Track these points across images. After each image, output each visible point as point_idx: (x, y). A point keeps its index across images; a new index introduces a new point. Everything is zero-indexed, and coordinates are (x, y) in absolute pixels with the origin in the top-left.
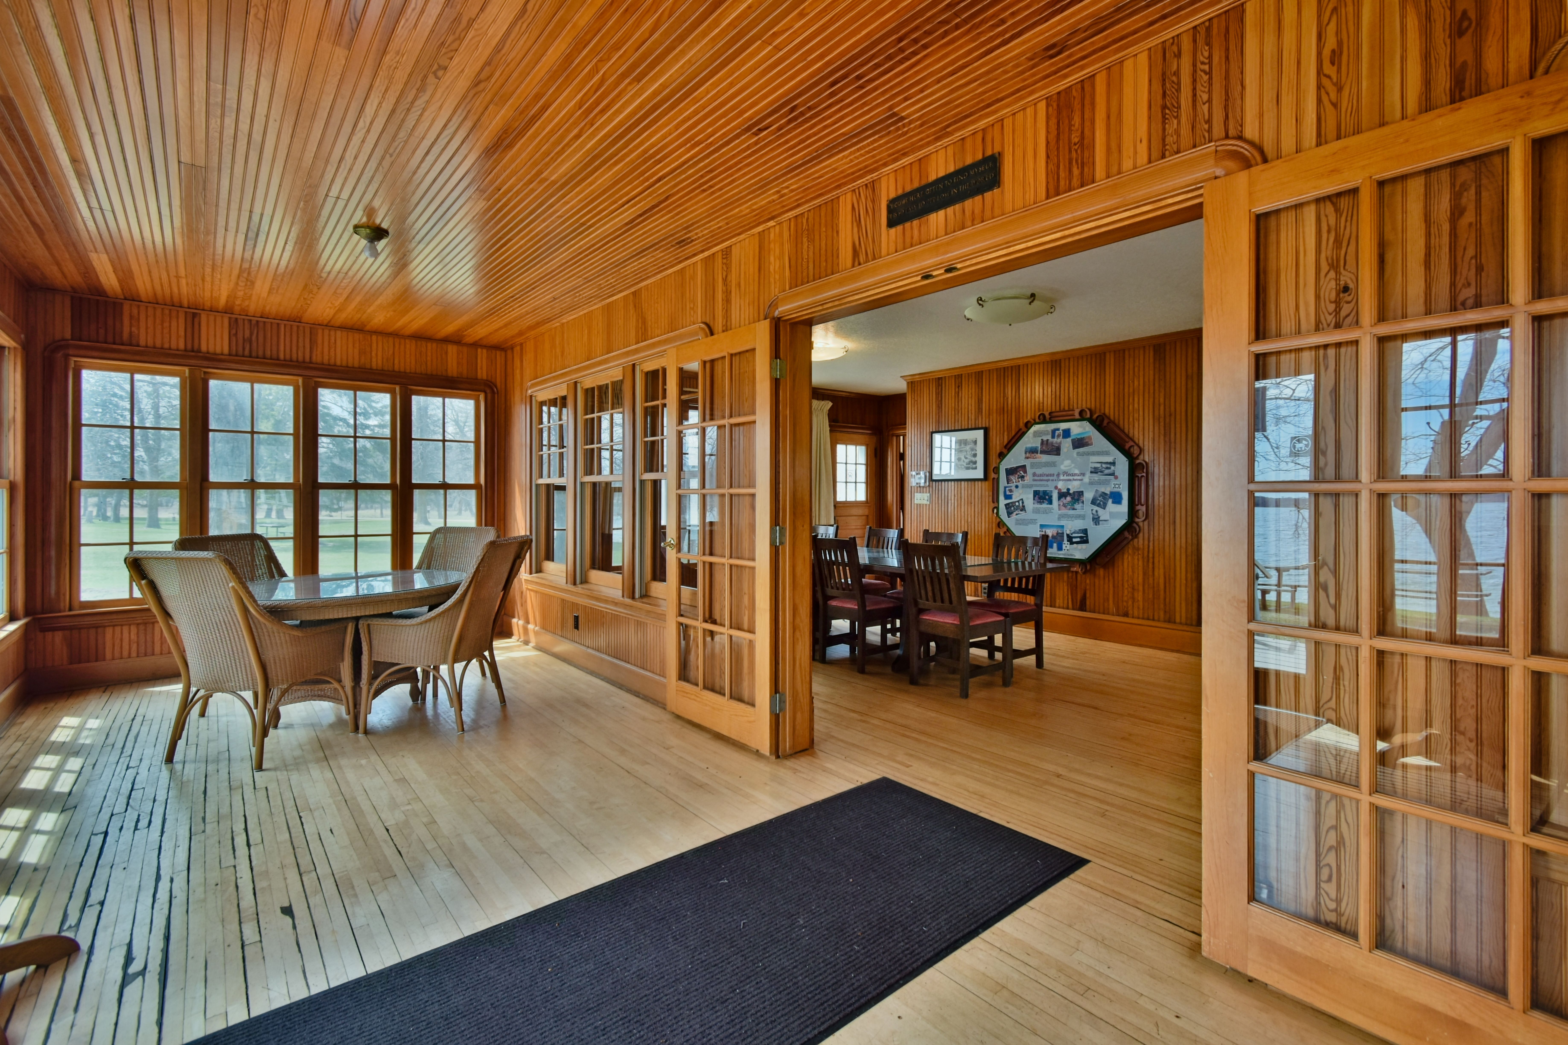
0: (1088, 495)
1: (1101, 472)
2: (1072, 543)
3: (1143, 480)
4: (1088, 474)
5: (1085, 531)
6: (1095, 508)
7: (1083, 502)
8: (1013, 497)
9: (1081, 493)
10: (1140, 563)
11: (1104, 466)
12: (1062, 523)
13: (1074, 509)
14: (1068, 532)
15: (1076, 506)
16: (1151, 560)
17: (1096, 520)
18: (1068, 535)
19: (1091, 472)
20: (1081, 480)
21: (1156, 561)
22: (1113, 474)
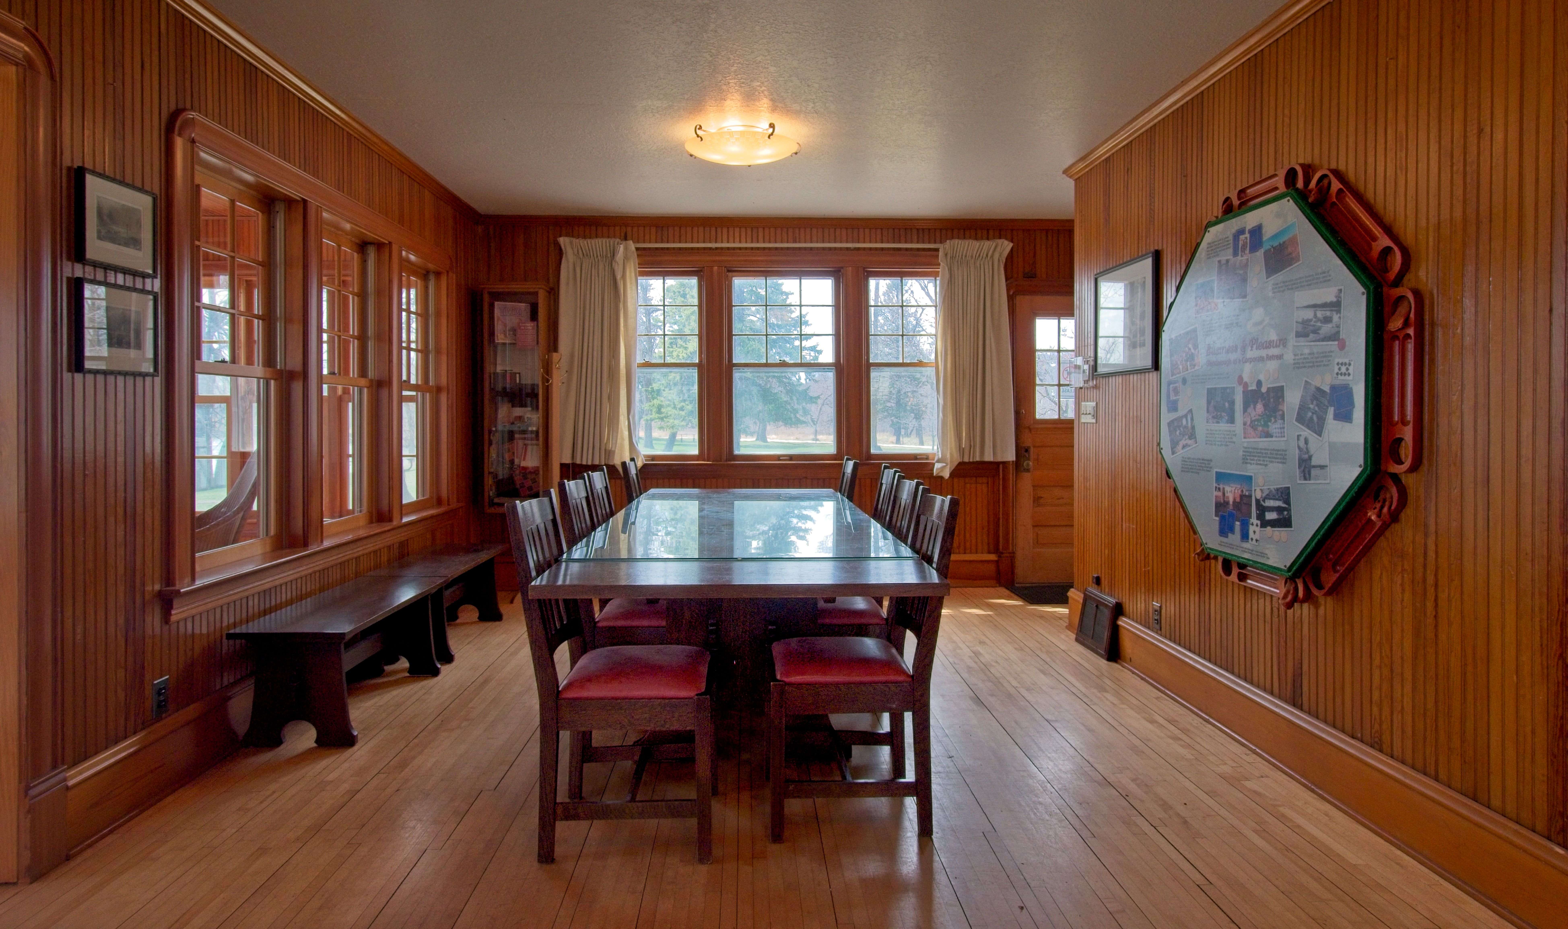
0: (1293, 399)
1: (1316, 331)
2: (1265, 524)
3: (1410, 346)
4: (1292, 341)
5: (1285, 494)
6: (1306, 433)
7: (1283, 418)
8: (1180, 405)
9: (1278, 393)
10: (1407, 595)
11: (1320, 314)
12: (1250, 470)
13: (1268, 435)
14: (1259, 496)
15: (1274, 427)
16: (1431, 591)
17: (1306, 467)
18: (1257, 501)
19: (1298, 335)
20: (1280, 357)
21: (1443, 596)
22: (1334, 336)
